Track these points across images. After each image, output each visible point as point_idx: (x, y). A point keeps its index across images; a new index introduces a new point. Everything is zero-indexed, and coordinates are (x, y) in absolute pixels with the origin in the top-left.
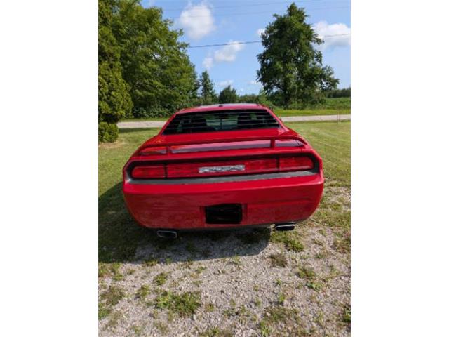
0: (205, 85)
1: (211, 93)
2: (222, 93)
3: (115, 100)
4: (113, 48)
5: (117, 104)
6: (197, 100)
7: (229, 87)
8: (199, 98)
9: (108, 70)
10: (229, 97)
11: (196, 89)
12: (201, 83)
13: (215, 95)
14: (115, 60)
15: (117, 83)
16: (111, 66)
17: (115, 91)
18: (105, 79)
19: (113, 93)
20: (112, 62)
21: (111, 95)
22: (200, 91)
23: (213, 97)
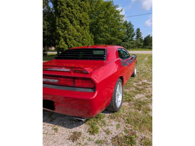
0: (137, 35)
1: (140, 38)
2: (145, 38)
3: (84, 42)
4: (86, 20)
5: (85, 44)
6: (133, 41)
7: (149, 35)
8: (133, 40)
9: (83, 30)
10: (148, 40)
11: (133, 36)
12: (136, 33)
13: (142, 39)
14: (87, 26)
15: (86, 35)
16: (85, 28)
17: (85, 38)
18: (82, 34)
19: (84, 39)
20: (85, 27)
21: (83, 40)
22: (135, 37)
23: (141, 40)
